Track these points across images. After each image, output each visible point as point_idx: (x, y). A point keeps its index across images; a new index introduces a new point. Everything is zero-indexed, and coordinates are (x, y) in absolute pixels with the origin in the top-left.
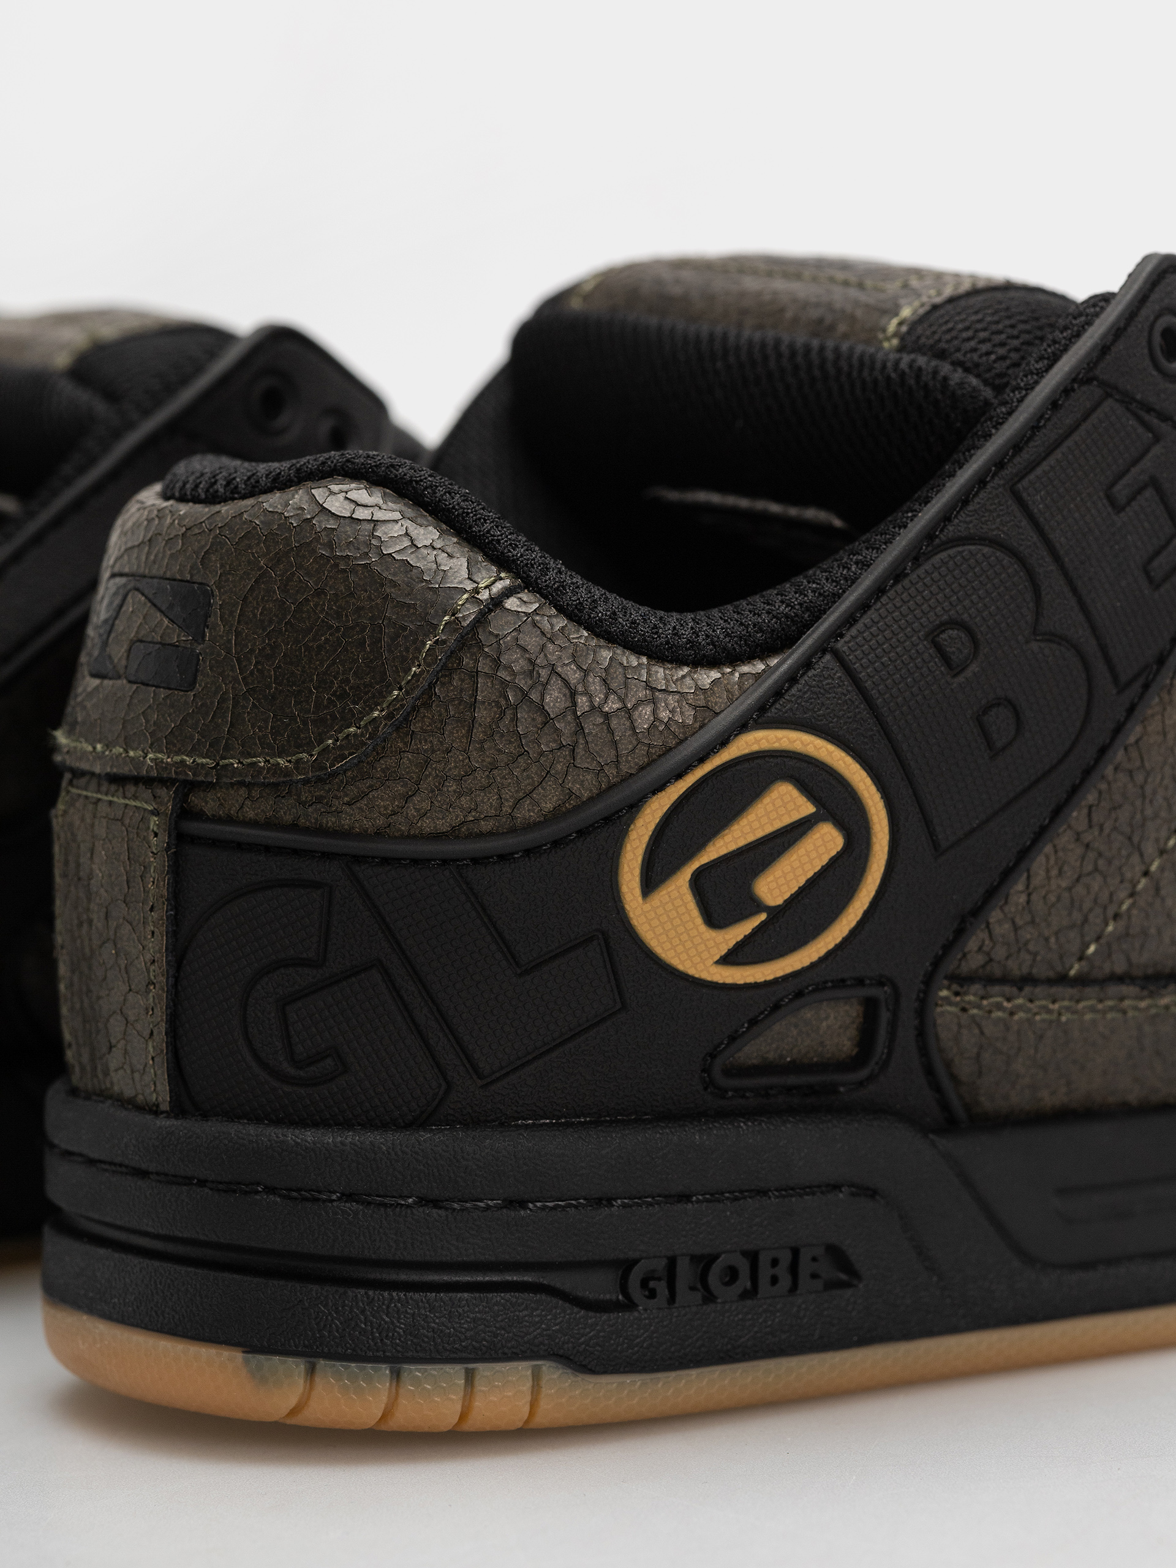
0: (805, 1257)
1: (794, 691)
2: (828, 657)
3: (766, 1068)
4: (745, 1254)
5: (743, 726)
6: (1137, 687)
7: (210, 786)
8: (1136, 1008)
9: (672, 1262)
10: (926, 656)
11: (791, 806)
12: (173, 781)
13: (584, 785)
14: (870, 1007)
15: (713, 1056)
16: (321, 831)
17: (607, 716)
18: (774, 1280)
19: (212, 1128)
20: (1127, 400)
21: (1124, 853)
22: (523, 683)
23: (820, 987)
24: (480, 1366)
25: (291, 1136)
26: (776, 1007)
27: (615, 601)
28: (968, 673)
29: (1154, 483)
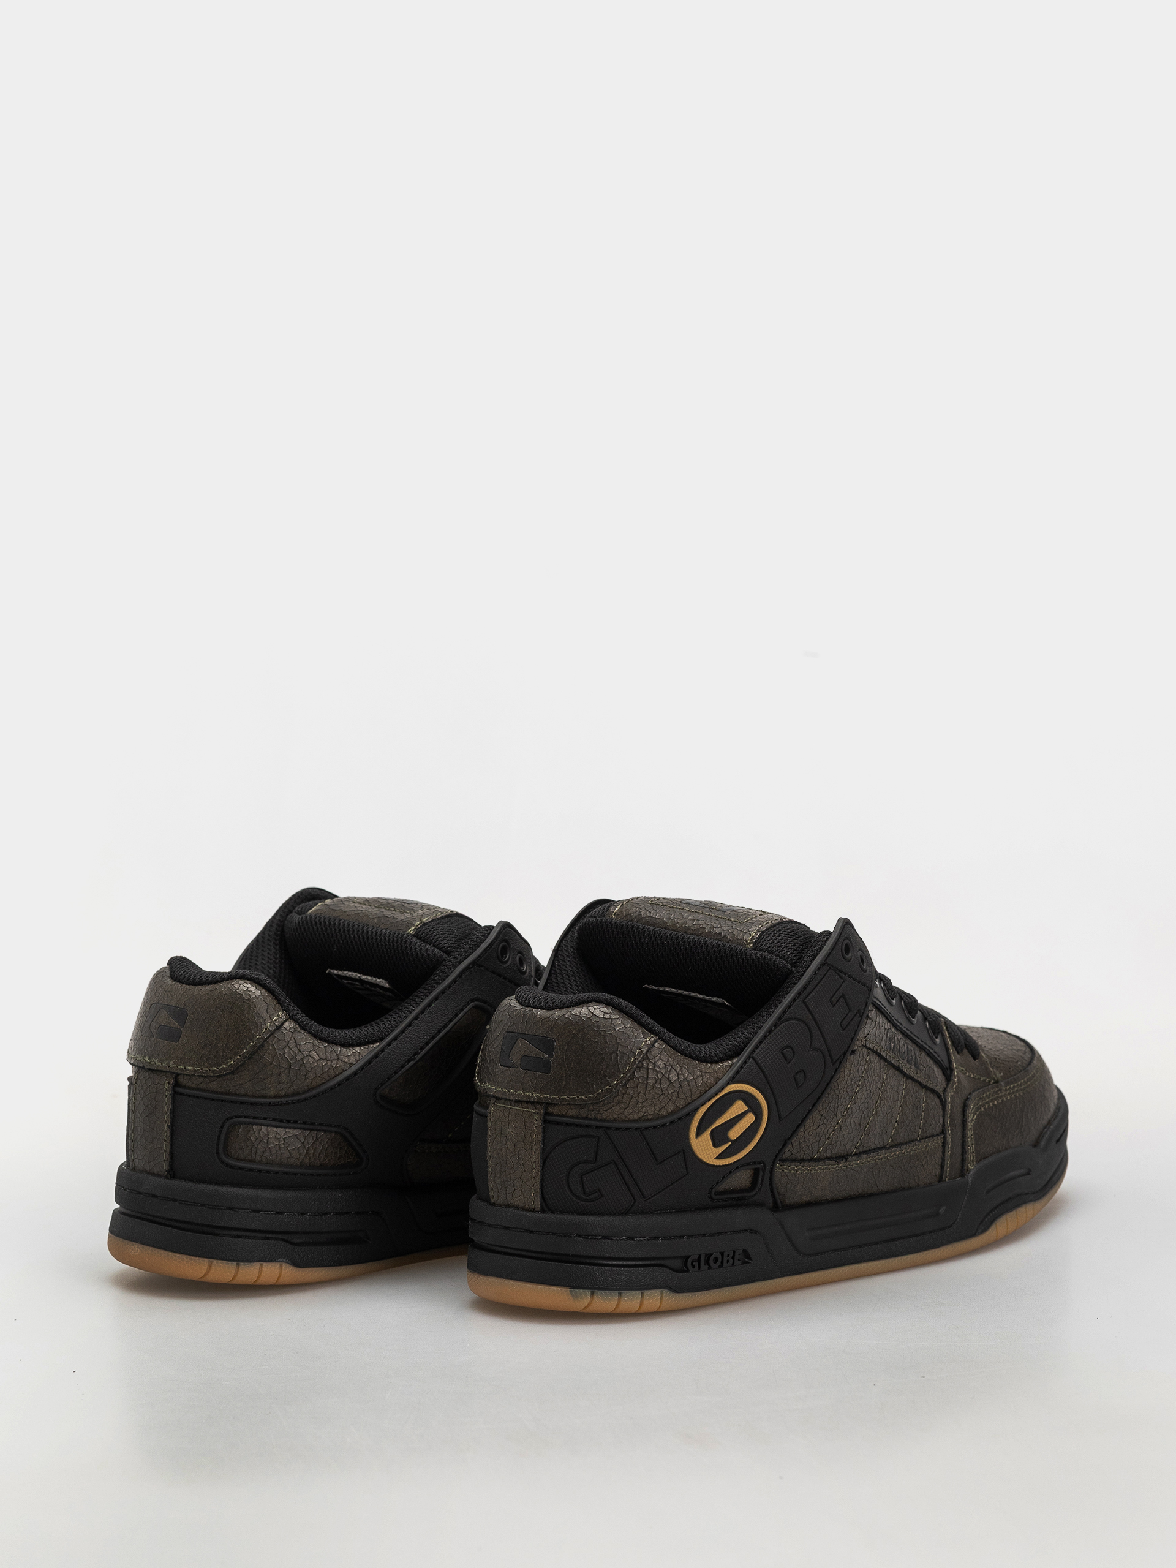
0: (736, 1254)
1: (742, 1071)
2: (751, 1059)
3: (725, 1192)
4: (720, 1253)
5: (728, 1083)
6: (837, 1063)
7: (556, 1105)
8: (832, 1168)
9: (700, 1256)
10: (780, 1058)
11: (741, 1108)
12: (543, 1103)
13: (681, 1103)
14: (756, 1172)
15: (712, 1189)
16: (595, 1119)
17: (688, 1081)
18: (728, 1261)
19: (557, 1217)
20: (835, 969)
21: (832, 1117)
22: (663, 1071)
23: (743, 1166)
24: (646, 1291)
25: (586, 1218)
26: (731, 1172)
27: (687, 1043)
28: (792, 1062)
29: (843, 996)
